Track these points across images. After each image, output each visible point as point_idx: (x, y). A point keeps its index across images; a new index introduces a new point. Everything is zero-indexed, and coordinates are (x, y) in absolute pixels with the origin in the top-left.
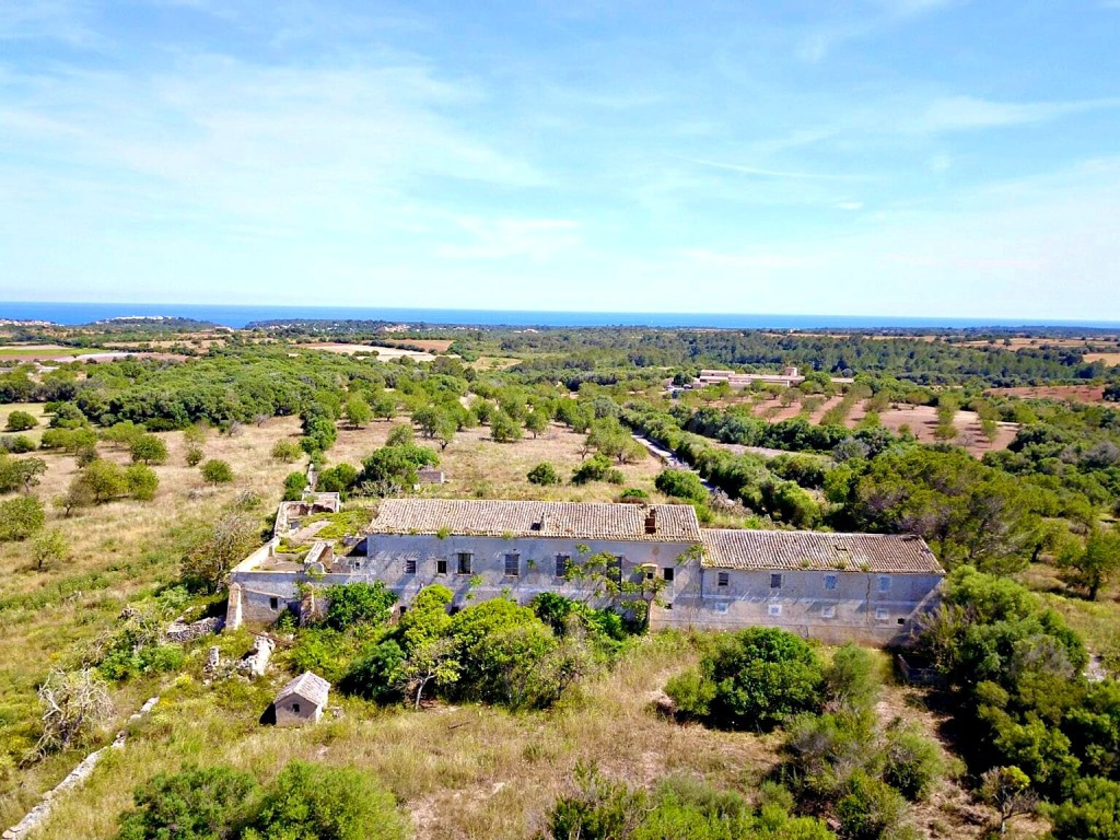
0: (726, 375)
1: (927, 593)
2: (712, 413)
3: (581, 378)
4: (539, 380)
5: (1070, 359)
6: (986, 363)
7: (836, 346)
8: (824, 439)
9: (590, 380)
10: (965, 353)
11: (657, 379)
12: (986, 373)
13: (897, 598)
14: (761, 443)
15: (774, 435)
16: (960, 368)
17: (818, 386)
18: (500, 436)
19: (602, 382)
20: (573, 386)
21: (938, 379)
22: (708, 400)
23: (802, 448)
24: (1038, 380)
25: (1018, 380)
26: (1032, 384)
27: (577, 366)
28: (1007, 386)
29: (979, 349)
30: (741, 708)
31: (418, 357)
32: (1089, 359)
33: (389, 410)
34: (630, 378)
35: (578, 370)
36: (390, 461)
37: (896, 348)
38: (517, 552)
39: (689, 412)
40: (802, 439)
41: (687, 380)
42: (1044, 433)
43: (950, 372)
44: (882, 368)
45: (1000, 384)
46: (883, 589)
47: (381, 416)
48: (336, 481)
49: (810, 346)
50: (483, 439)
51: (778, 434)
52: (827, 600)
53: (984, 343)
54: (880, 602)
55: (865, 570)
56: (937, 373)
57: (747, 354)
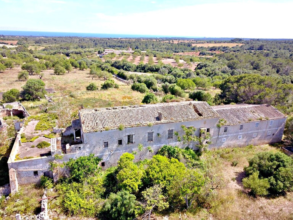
0: (112, 51)
1: (282, 124)
2: (119, 62)
3: (69, 52)
4: (55, 53)
5: (189, 45)
6: (171, 46)
7: (134, 42)
8: (153, 69)
9: (72, 53)
10: (165, 44)
11: (93, 52)
12: (172, 49)
13: (274, 127)
14: (135, 71)
15: (139, 68)
16: (166, 48)
17: (139, 53)
18: (57, 73)
19: (77, 53)
20: (68, 55)
21: (161, 51)
22: (112, 58)
23: (147, 72)
24: (184, 51)
25: (180, 51)
26: (183, 52)
27: (65, 49)
28: (178, 52)
29: (168, 43)
30: (280, 188)
31: (8, 46)
32: (193, 45)
33: (11, 65)
34: (85, 52)
35: (65, 50)
36: (35, 87)
37: (149, 43)
38: (153, 131)
39: (111, 62)
40: (147, 69)
41: (102, 52)
42: (207, 64)
43: (163, 49)
44: (147, 48)
45: (176, 52)
46: (271, 125)
47: (8, 67)
48: (12, 96)
49: (127, 42)
50: (51, 74)
51: (140, 68)
52: (255, 131)
53: (167, 41)
54: (269, 129)
55: (267, 119)
56: (160, 49)
57: (111, 45)
